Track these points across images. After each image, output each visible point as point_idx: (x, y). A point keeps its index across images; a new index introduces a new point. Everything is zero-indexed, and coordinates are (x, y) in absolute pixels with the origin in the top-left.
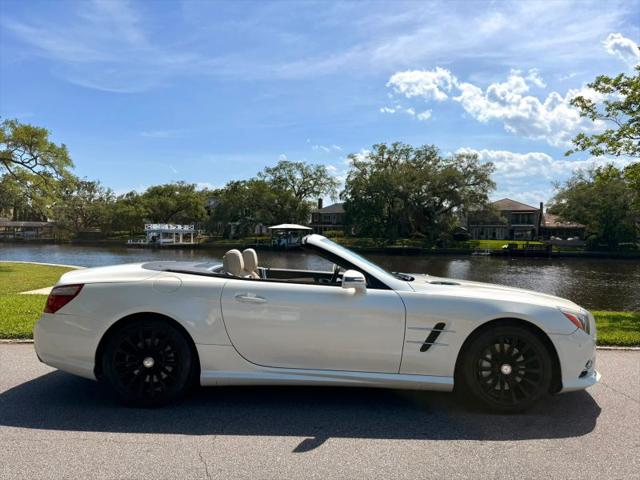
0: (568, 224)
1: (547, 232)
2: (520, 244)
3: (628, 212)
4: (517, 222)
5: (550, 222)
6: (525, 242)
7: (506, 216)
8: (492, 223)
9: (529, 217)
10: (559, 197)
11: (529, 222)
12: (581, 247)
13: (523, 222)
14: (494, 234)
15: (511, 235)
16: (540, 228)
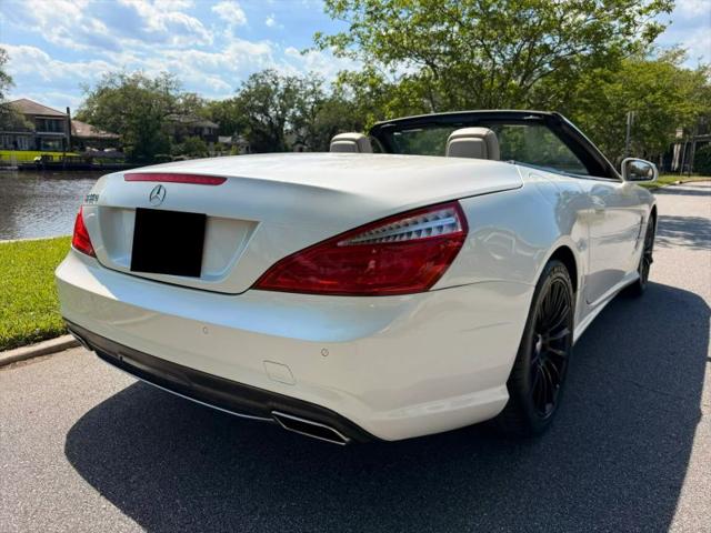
0: (103, 134)
1: (79, 143)
2: (56, 156)
3: (162, 124)
4: (43, 129)
5: (83, 130)
6: (61, 154)
7: (32, 121)
8: (15, 129)
9: (57, 123)
10: (89, 102)
11: (58, 130)
12: (121, 159)
13: (51, 130)
14: (15, 143)
15: (38, 145)
16: (71, 137)
